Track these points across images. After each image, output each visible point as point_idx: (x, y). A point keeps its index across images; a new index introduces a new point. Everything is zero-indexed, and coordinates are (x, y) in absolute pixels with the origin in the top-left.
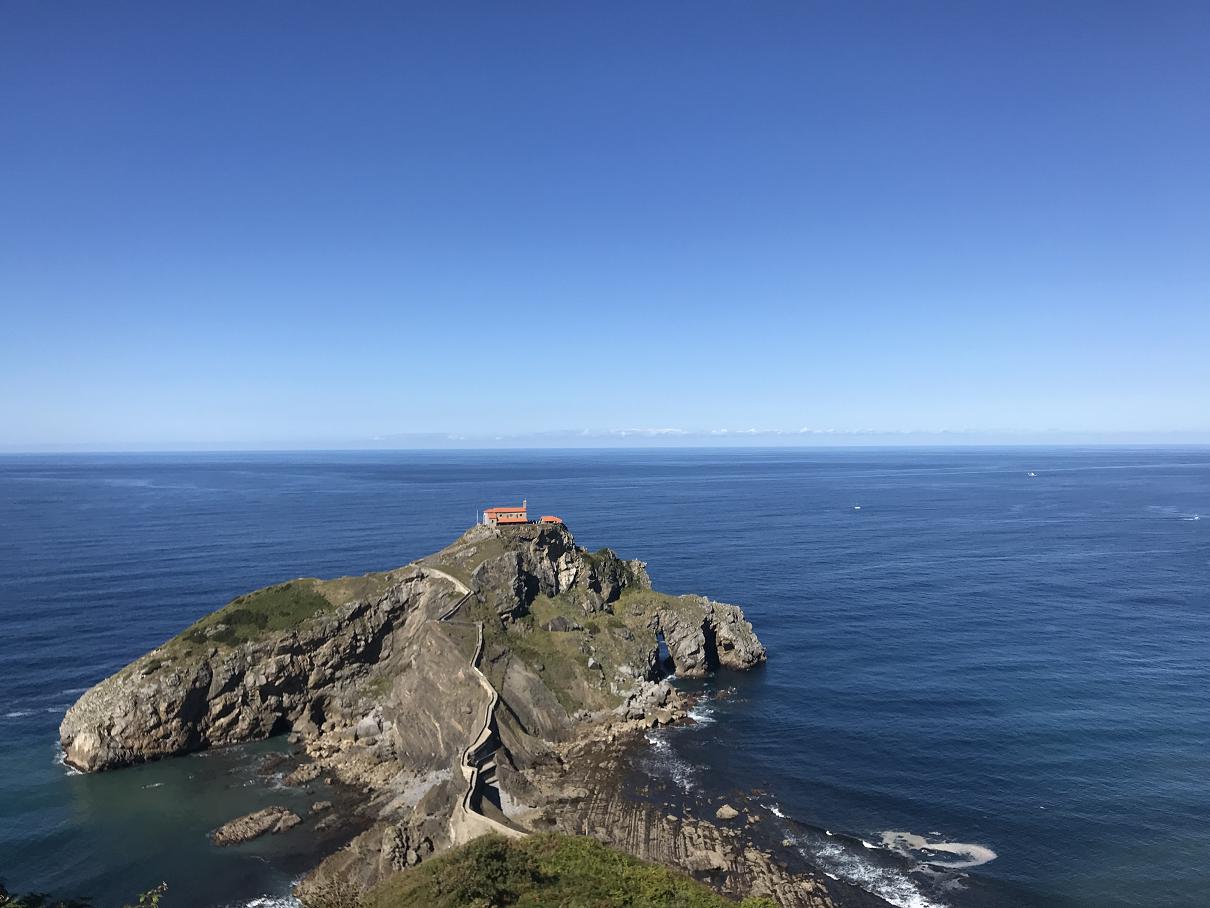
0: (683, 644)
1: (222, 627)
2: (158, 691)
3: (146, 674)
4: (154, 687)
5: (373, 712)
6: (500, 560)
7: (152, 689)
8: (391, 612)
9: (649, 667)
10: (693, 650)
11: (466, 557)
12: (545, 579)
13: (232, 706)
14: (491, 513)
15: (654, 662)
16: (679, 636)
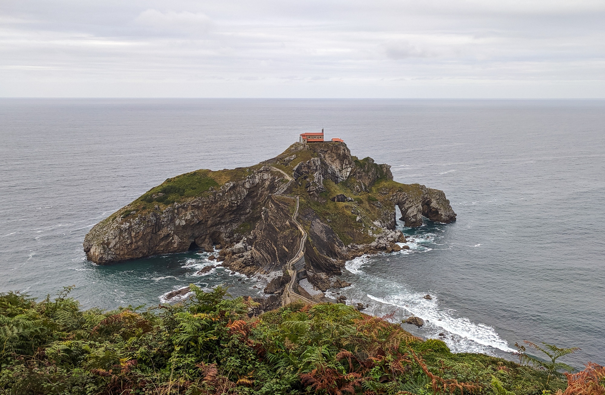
0: (409, 211)
1: (161, 195)
2: (130, 227)
3: (123, 217)
5: (242, 241)
6: (309, 162)
7: (127, 225)
8: (250, 189)
9: (390, 222)
10: (415, 214)
11: (289, 161)
12: (334, 173)
13: (168, 236)
14: (303, 135)
15: (393, 219)
16: (408, 206)
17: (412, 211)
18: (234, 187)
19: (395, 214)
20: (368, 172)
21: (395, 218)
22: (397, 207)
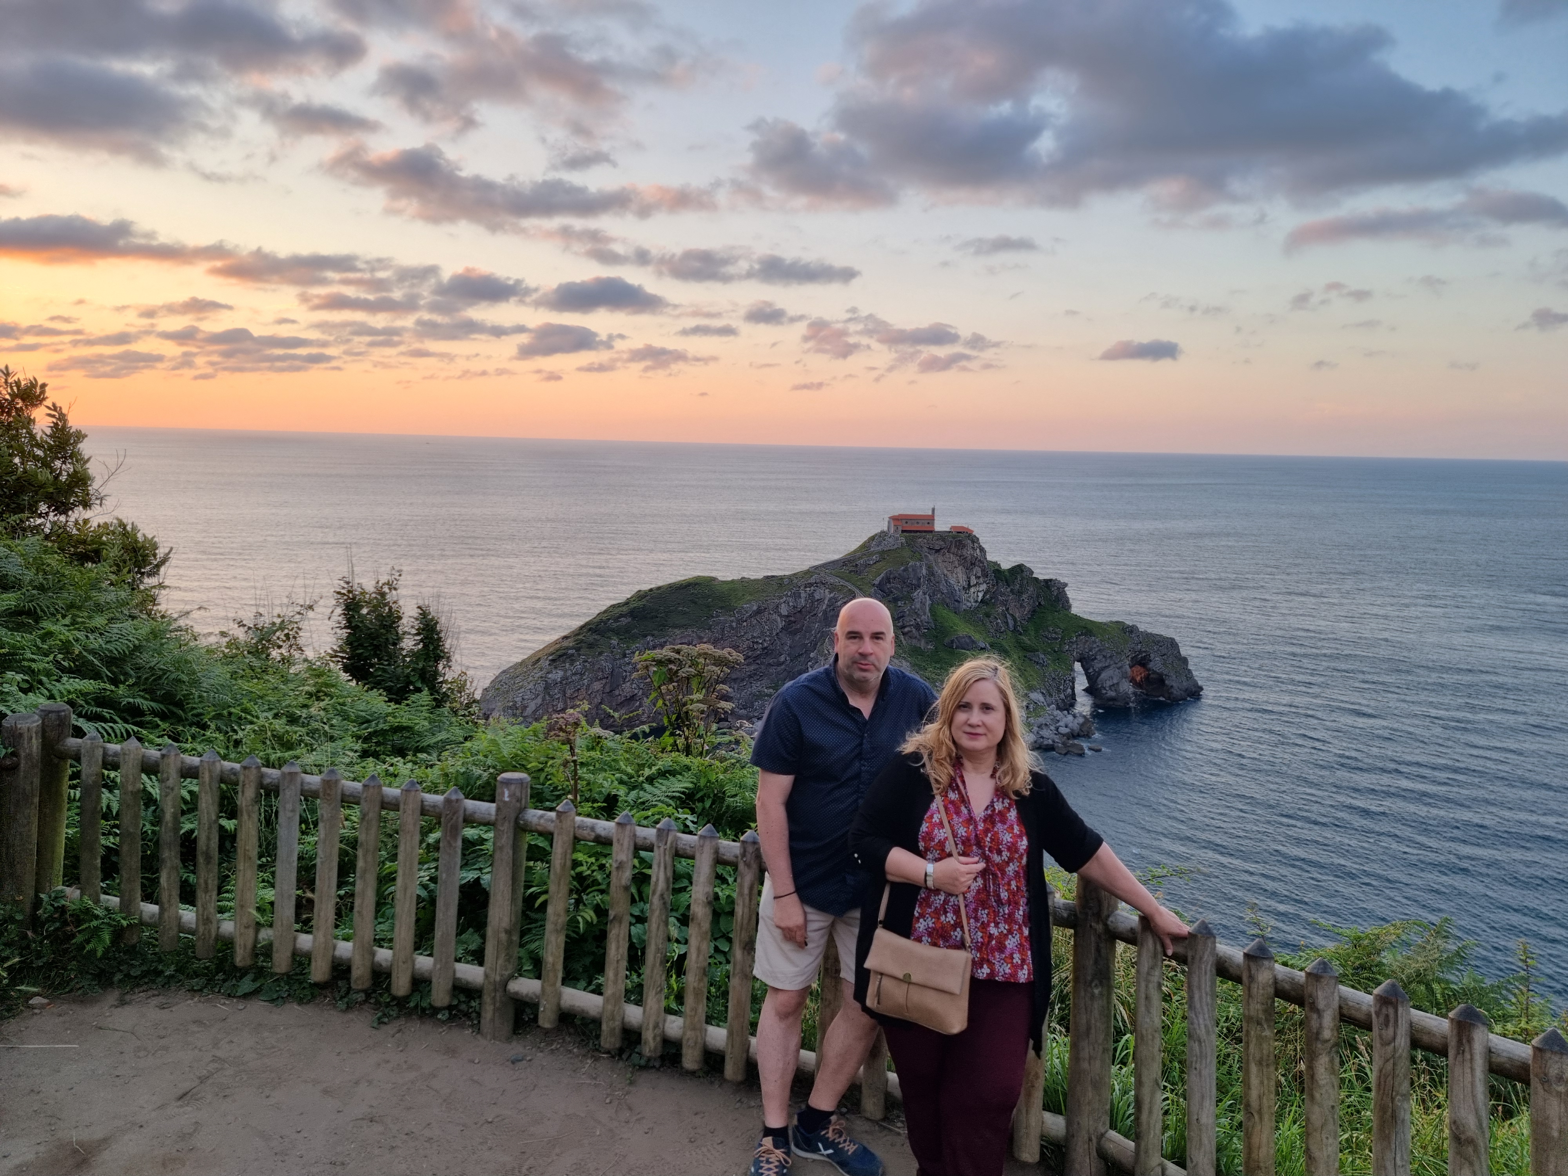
0: (1104, 675)
1: (624, 621)
2: (564, 678)
3: (553, 661)
4: (560, 674)
6: (904, 570)
7: (557, 675)
8: (787, 616)
9: (1062, 696)
10: (1115, 681)
11: (867, 565)
12: (952, 593)
13: (633, 698)
14: (896, 519)
15: (1069, 691)
16: (1100, 665)
17: (1109, 677)
18: (759, 612)
19: (1073, 681)
20: (1020, 593)
21: (1073, 688)
22: (1078, 666)
